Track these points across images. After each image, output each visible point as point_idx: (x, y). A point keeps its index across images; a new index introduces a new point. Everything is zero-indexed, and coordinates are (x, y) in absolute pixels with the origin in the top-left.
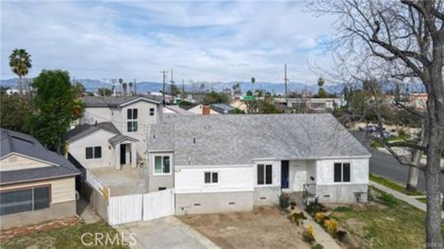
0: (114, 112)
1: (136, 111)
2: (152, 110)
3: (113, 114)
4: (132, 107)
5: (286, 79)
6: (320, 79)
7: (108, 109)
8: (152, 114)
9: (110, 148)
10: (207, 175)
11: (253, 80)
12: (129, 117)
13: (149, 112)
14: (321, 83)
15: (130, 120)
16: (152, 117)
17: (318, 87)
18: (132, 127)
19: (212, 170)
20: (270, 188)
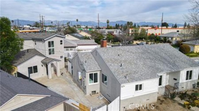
0: (37, 43)
1: (53, 42)
2: (61, 41)
3: (36, 44)
4: (51, 40)
5: (98, 21)
6: (108, 20)
7: (32, 41)
8: (61, 44)
9: (42, 66)
10: (137, 86)
11: (77, 20)
12: (49, 46)
13: (60, 42)
14: (108, 22)
15: (50, 48)
16: (61, 45)
17: (107, 24)
18: (51, 52)
19: (139, 83)
20: (161, 87)
